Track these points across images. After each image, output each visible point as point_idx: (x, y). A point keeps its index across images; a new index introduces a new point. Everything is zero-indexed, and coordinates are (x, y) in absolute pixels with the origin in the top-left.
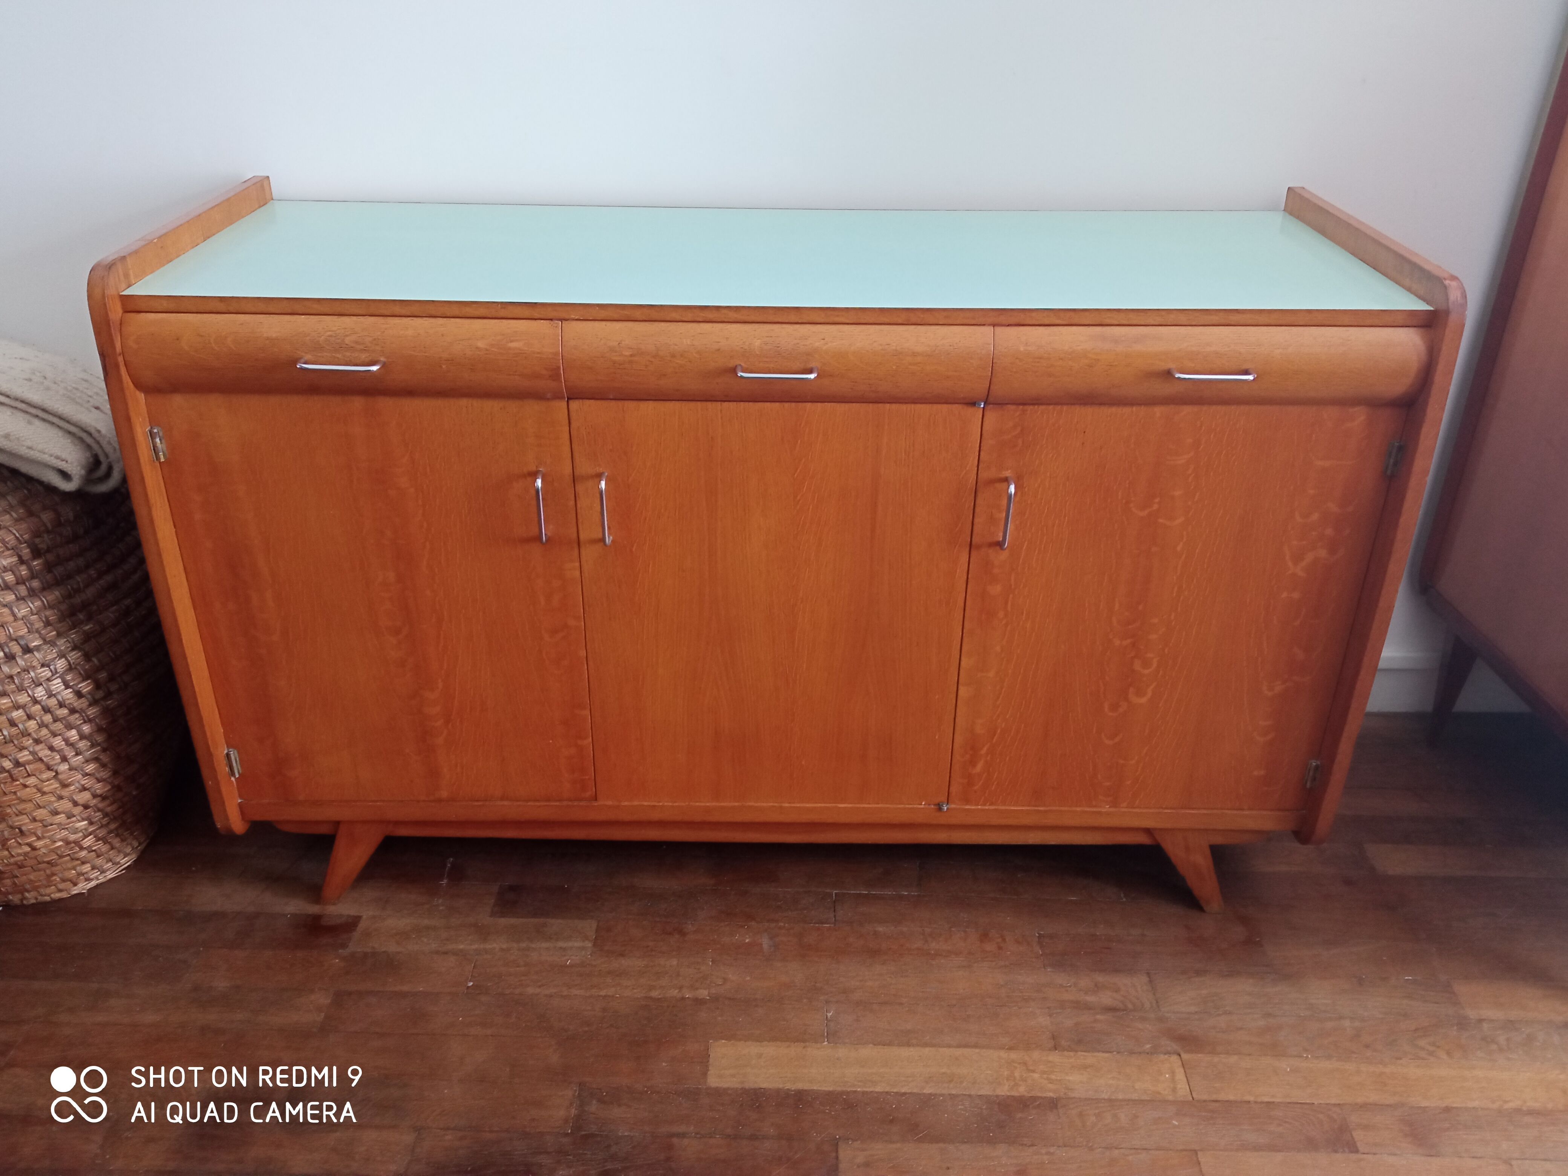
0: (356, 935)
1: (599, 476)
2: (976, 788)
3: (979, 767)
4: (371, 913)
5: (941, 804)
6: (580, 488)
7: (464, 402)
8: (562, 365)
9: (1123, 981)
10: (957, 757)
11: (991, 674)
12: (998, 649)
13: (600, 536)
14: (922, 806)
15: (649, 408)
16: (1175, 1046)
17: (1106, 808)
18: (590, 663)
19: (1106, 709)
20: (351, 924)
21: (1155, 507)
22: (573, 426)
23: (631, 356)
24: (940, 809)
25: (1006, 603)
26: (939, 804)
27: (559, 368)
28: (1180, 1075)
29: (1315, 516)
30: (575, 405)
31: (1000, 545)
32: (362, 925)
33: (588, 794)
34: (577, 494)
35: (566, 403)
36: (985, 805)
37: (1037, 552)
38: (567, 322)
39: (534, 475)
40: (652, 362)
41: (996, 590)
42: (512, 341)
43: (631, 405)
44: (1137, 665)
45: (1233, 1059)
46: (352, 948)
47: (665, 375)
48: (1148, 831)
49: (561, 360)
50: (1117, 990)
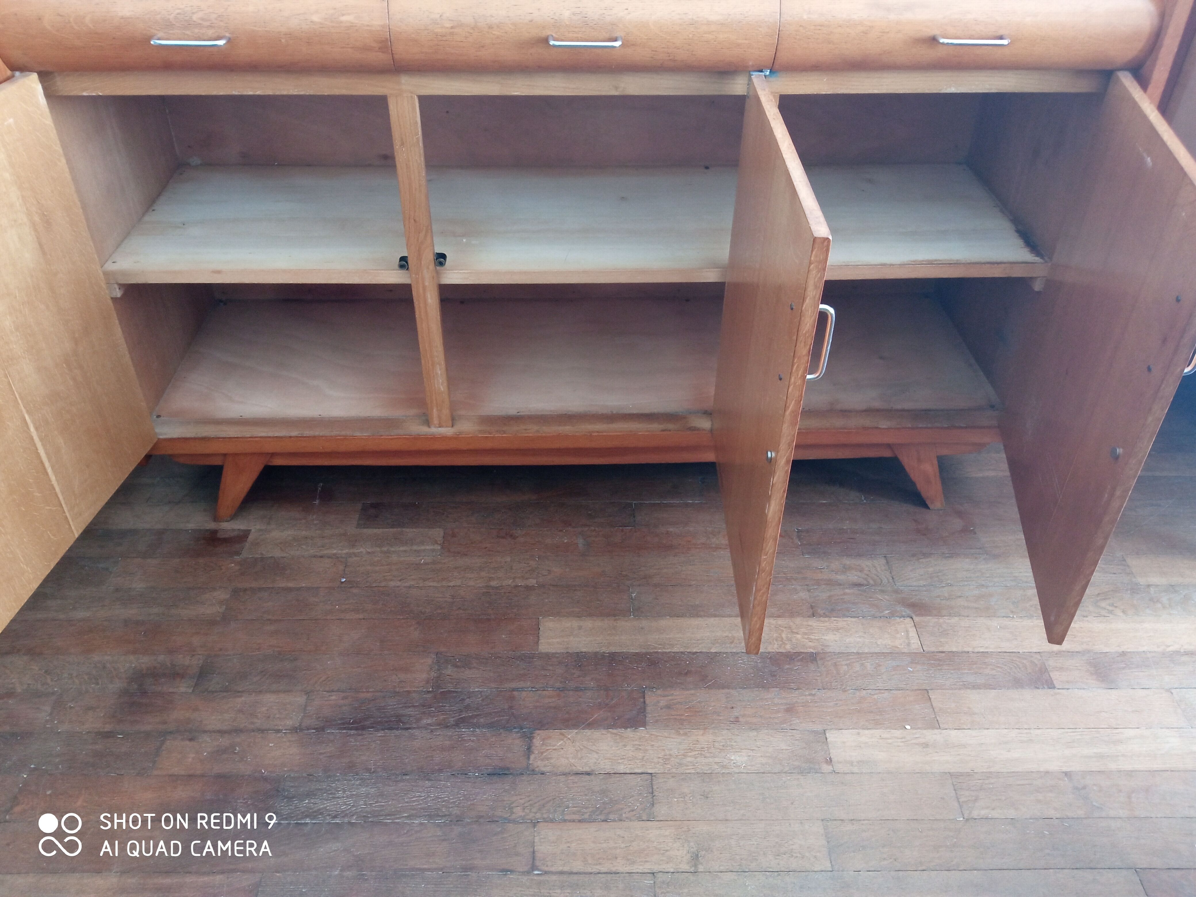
0: (247, 545)
4: (258, 527)
9: (866, 563)
16: (908, 612)
20: (243, 536)
28: (913, 633)
32: (251, 537)
45: (954, 620)
46: (245, 554)
48: (889, 446)
50: (861, 571)
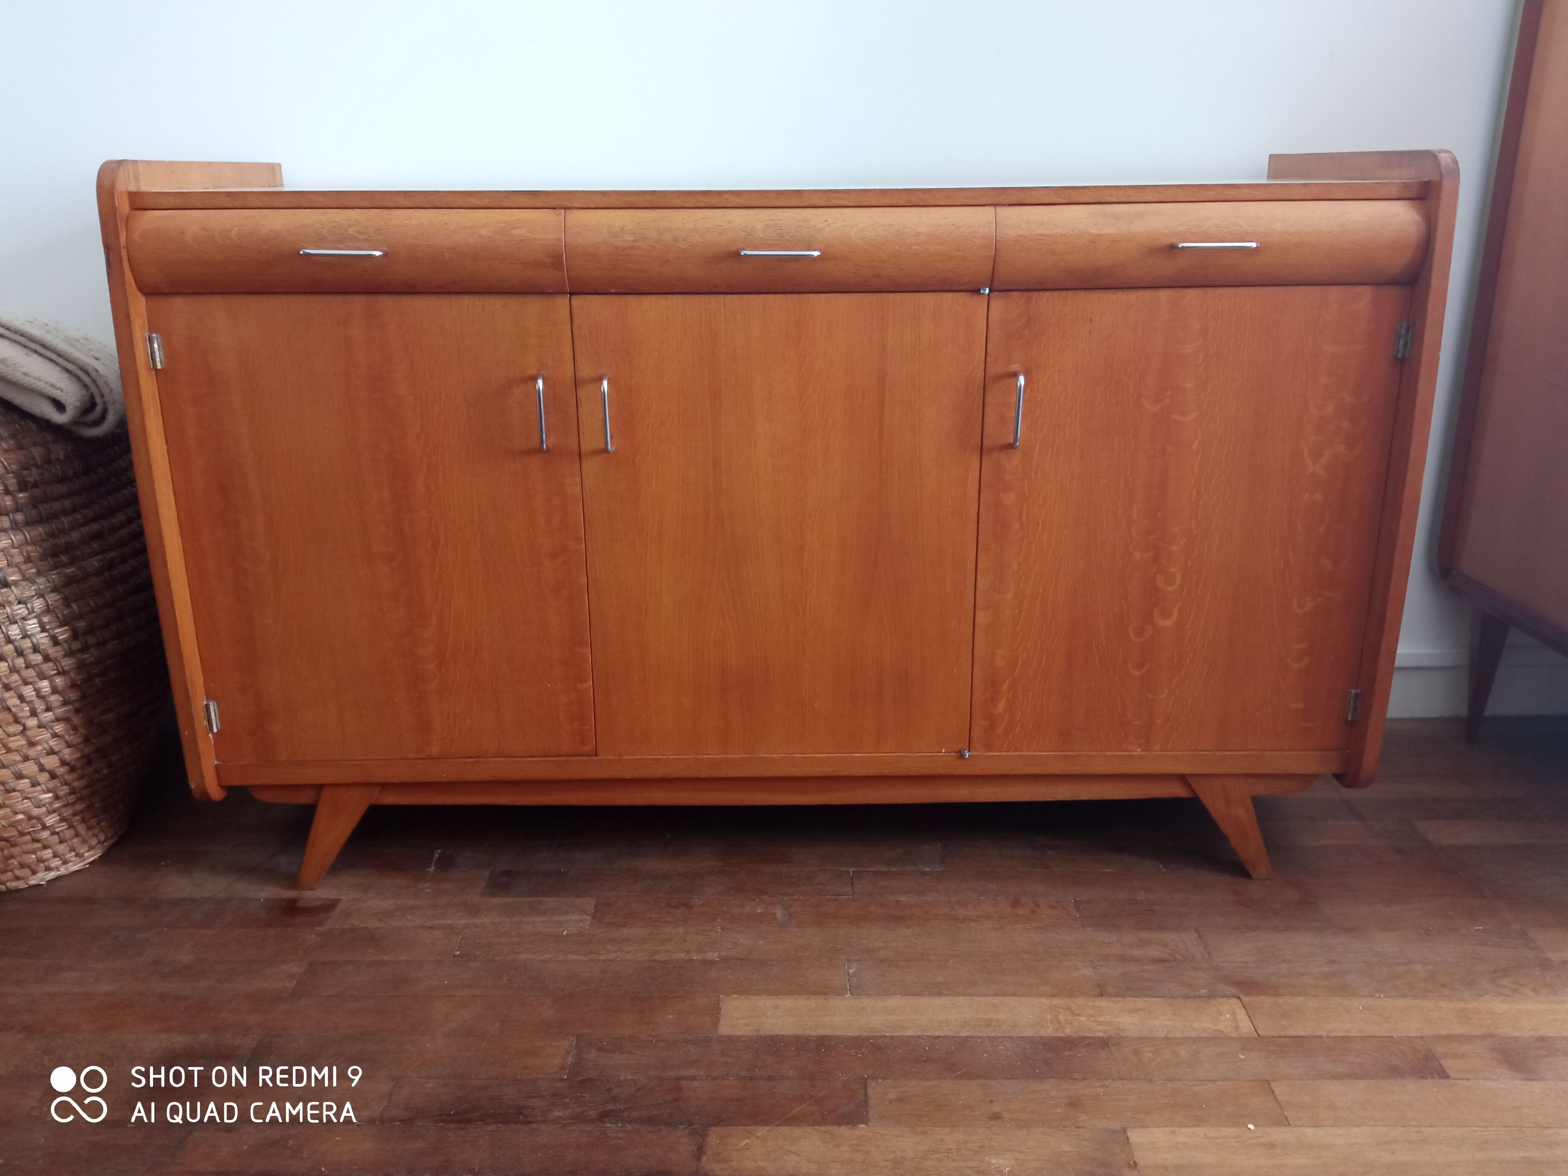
0: (334, 915)
1: (600, 379)
2: (999, 731)
3: (1001, 706)
4: (351, 896)
5: (962, 751)
6: (583, 393)
7: (466, 300)
8: (564, 252)
9: (1170, 937)
10: (977, 694)
11: (1009, 596)
12: (1015, 566)
13: (603, 446)
14: (943, 754)
15: (650, 303)
16: (1233, 991)
17: (1138, 752)
18: (592, 592)
19: (1131, 633)
20: (330, 906)
21: (1167, 401)
22: (576, 322)
23: (634, 241)
24: (961, 756)
25: (1021, 512)
26: (960, 752)
27: (562, 255)
28: (1241, 1014)
29: (1330, 408)
30: (578, 301)
31: (1011, 446)
32: (341, 907)
33: (587, 748)
34: (578, 398)
35: (568, 300)
36: (1009, 751)
37: (1049, 454)
38: (570, 211)
39: (534, 379)
40: (655, 247)
41: (1009, 498)
42: (515, 228)
43: (633, 300)
44: (1160, 582)
45: (1299, 1000)
46: (330, 925)
47: (667, 261)
48: (1183, 779)
49: (564, 247)
50: (1165, 945)
